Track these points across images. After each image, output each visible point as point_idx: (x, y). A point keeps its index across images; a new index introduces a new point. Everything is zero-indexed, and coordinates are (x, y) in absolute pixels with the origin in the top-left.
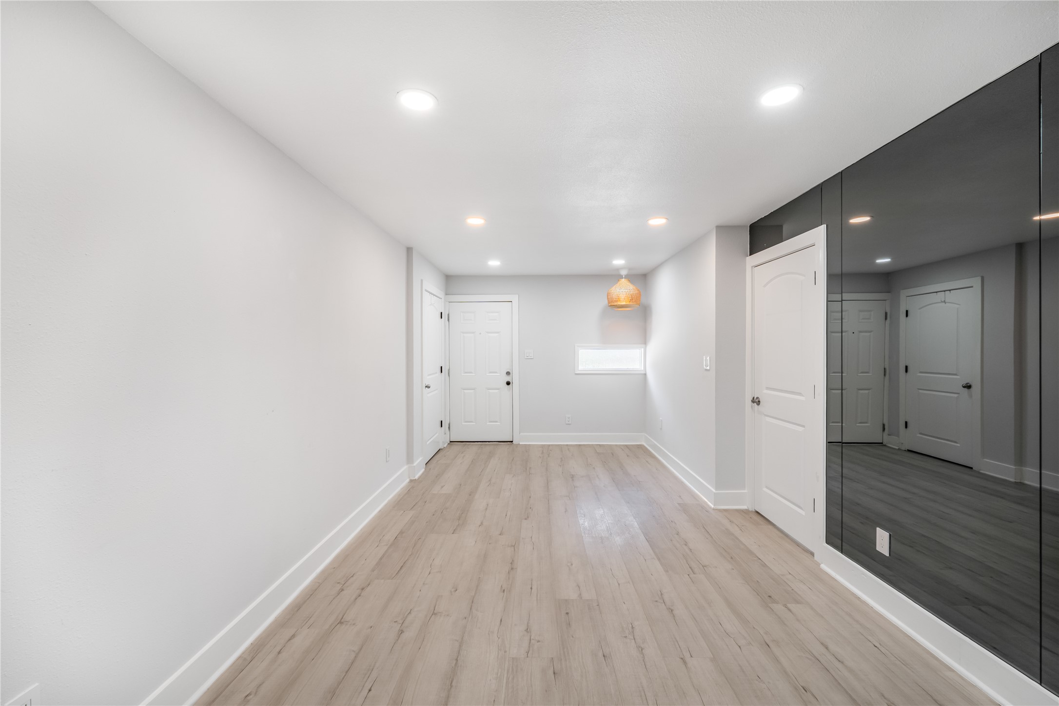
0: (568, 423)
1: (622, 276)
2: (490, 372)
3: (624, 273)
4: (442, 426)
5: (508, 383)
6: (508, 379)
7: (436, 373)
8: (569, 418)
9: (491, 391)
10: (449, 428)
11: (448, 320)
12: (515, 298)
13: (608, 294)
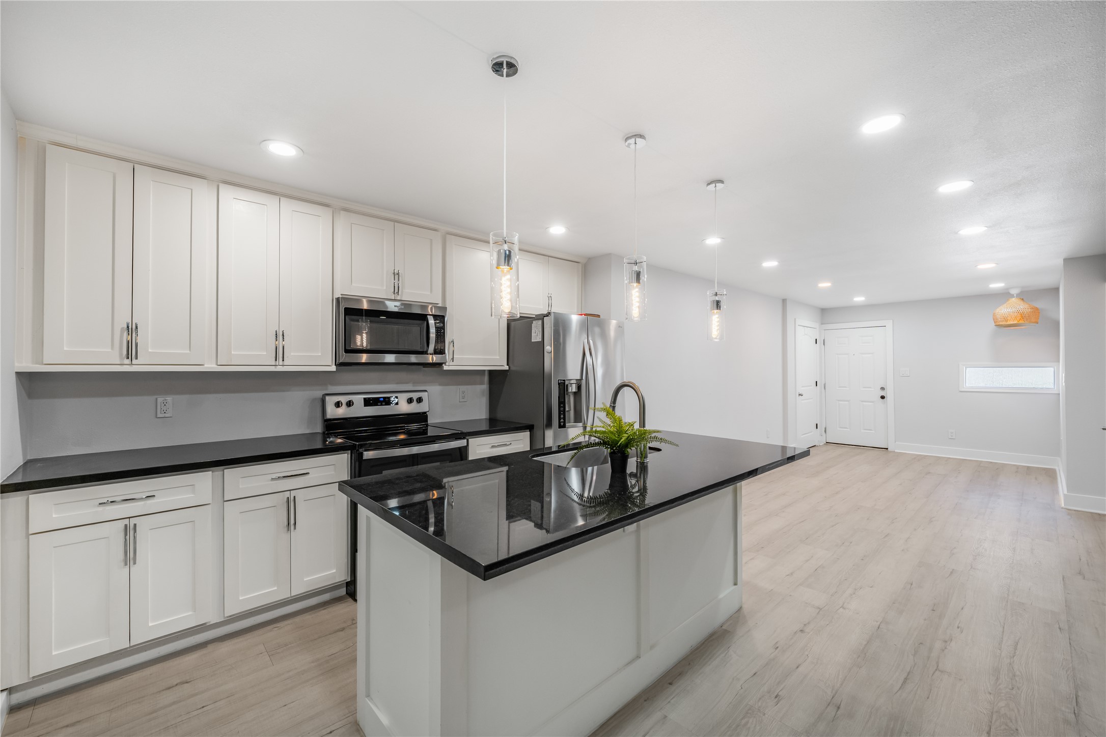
0: (952, 437)
1: (1013, 295)
2: (864, 387)
3: (1014, 292)
4: (817, 428)
5: (883, 397)
6: (883, 393)
7: (811, 386)
8: (952, 433)
9: (865, 403)
10: (825, 431)
11: (824, 344)
12: (889, 324)
13: (994, 315)
